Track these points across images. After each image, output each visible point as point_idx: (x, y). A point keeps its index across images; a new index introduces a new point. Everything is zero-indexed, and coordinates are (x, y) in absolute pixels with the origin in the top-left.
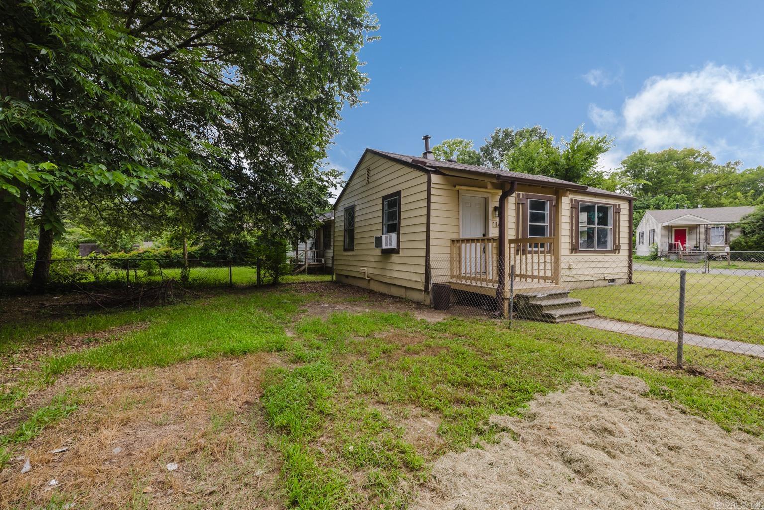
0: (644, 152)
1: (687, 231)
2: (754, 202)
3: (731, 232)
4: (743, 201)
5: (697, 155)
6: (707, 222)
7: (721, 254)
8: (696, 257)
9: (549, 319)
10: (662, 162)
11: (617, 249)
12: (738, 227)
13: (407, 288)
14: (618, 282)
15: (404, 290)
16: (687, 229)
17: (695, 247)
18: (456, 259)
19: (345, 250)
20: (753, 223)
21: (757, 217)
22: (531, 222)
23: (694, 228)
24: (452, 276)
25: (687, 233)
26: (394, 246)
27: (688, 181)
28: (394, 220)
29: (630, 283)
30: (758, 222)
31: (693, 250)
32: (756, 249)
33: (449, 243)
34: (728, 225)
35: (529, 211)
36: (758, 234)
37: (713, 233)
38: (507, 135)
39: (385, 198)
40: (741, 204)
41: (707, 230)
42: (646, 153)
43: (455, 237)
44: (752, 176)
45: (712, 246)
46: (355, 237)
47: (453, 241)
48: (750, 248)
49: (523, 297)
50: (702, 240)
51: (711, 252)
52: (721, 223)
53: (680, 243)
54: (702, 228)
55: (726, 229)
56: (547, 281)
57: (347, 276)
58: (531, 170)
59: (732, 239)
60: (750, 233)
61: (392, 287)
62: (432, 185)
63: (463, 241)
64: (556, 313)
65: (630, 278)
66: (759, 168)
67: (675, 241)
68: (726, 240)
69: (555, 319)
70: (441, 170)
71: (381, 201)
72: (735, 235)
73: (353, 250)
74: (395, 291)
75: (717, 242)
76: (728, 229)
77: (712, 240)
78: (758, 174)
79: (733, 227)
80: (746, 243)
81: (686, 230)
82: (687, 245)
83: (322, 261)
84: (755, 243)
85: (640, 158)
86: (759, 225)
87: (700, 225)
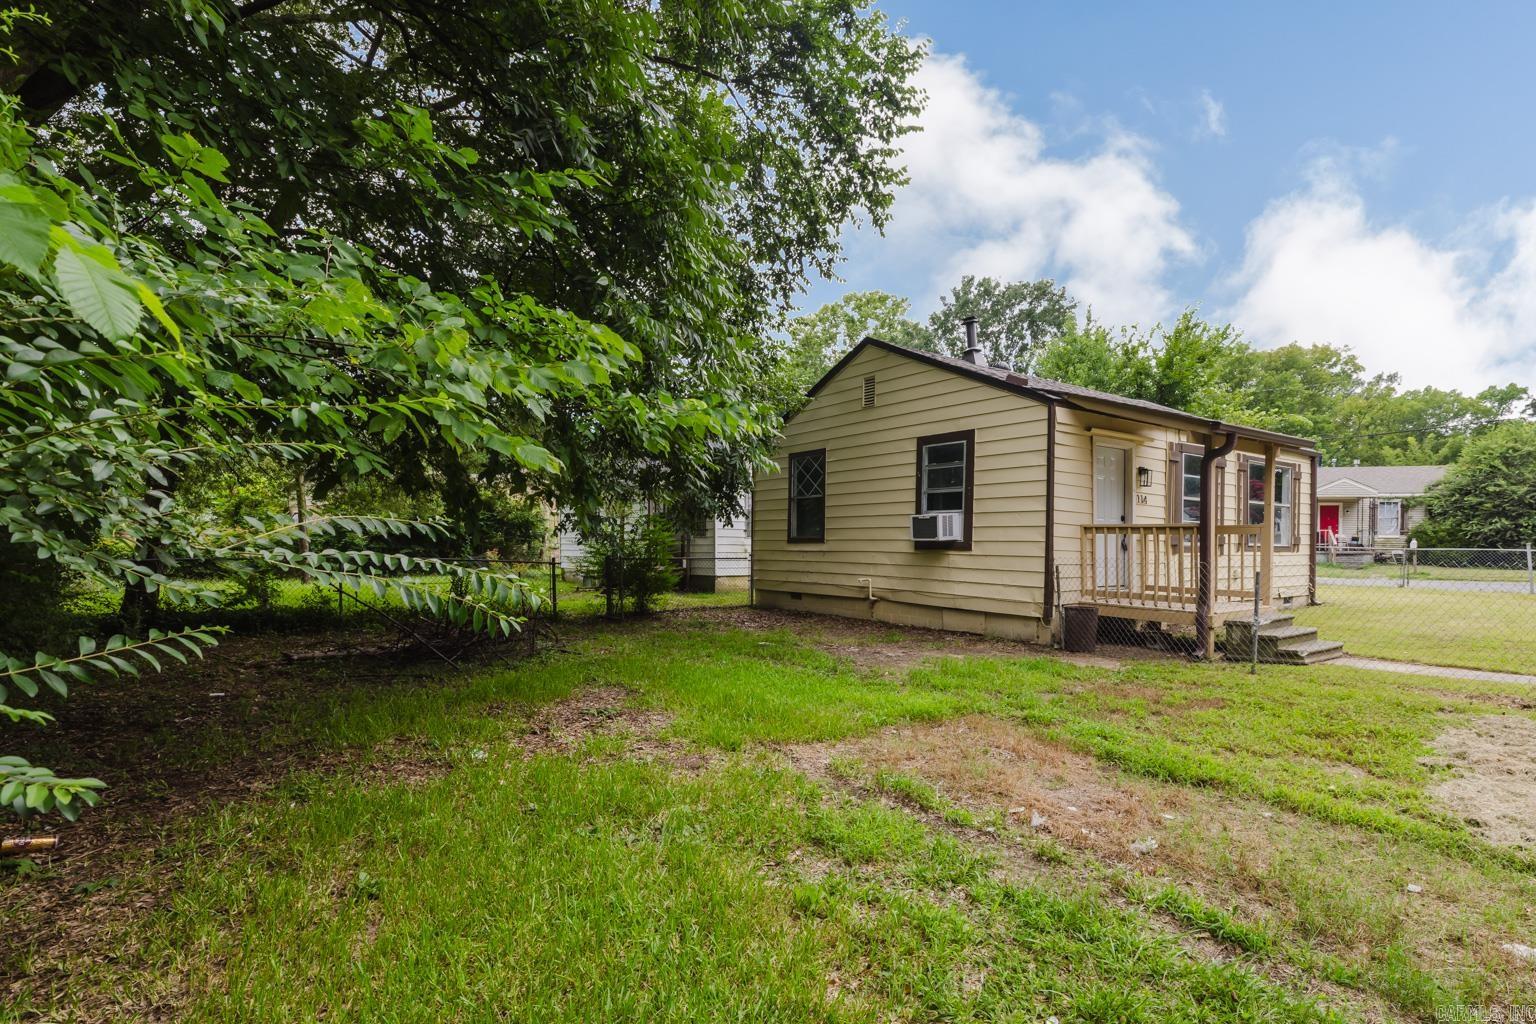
0: (1247, 348)
1: (1341, 509)
2: (1435, 458)
3: (1410, 513)
4: (1418, 454)
5: (1334, 359)
6: (1374, 493)
7: (1394, 552)
8: (1356, 558)
9: (1293, 658)
10: (1277, 370)
11: (1295, 545)
12: (1421, 503)
13: (987, 615)
14: (1295, 603)
15: (982, 619)
16: (1341, 505)
17: (1354, 539)
18: (1087, 562)
19: (791, 541)
20: (1444, 496)
21: (1452, 486)
22: (1186, 495)
23: (1351, 503)
24: (1083, 592)
25: (1341, 513)
26: (957, 535)
27: (1319, 411)
28: (955, 485)
29: (1313, 603)
30: (1453, 495)
31: (1350, 545)
32: (1450, 543)
33: (1078, 532)
34: (1406, 499)
35: (1184, 475)
36: (1454, 517)
37: (1382, 513)
38: (987, 290)
39: (922, 441)
40: (1417, 461)
41: (1373, 508)
42: (1250, 351)
43: (1087, 522)
44: (1418, 405)
45: (1380, 537)
46: (827, 515)
47: (1087, 529)
48: (1441, 542)
49: (1237, 626)
50: (1366, 526)
51: (1378, 548)
52: (1393, 495)
53: (1330, 531)
54: (1367, 503)
55: (1403, 506)
56: (1232, 598)
57: (797, 596)
58: (1100, 384)
59: (1411, 526)
60: (1440, 514)
61: (945, 612)
62: (1058, 428)
63: (1099, 529)
64: (1303, 649)
65: (1312, 594)
66: (1428, 389)
67: (1322, 528)
68: (1402, 528)
69: (1302, 658)
70: (1070, 400)
71: (913, 446)
72: (1417, 518)
73: (821, 540)
74: (952, 622)
75: (1389, 532)
76: (1406, 507)
77: (1380, 526)
78: (1427, 402)
79: (1413, 502)
80: (1435, 532)
81: (1337, 507)
82: (1340, 535)
83: (681, 565)
84: (1450, 534)
85: (1239, 360)
86: (1455, 502)
87: (1359, 499)
